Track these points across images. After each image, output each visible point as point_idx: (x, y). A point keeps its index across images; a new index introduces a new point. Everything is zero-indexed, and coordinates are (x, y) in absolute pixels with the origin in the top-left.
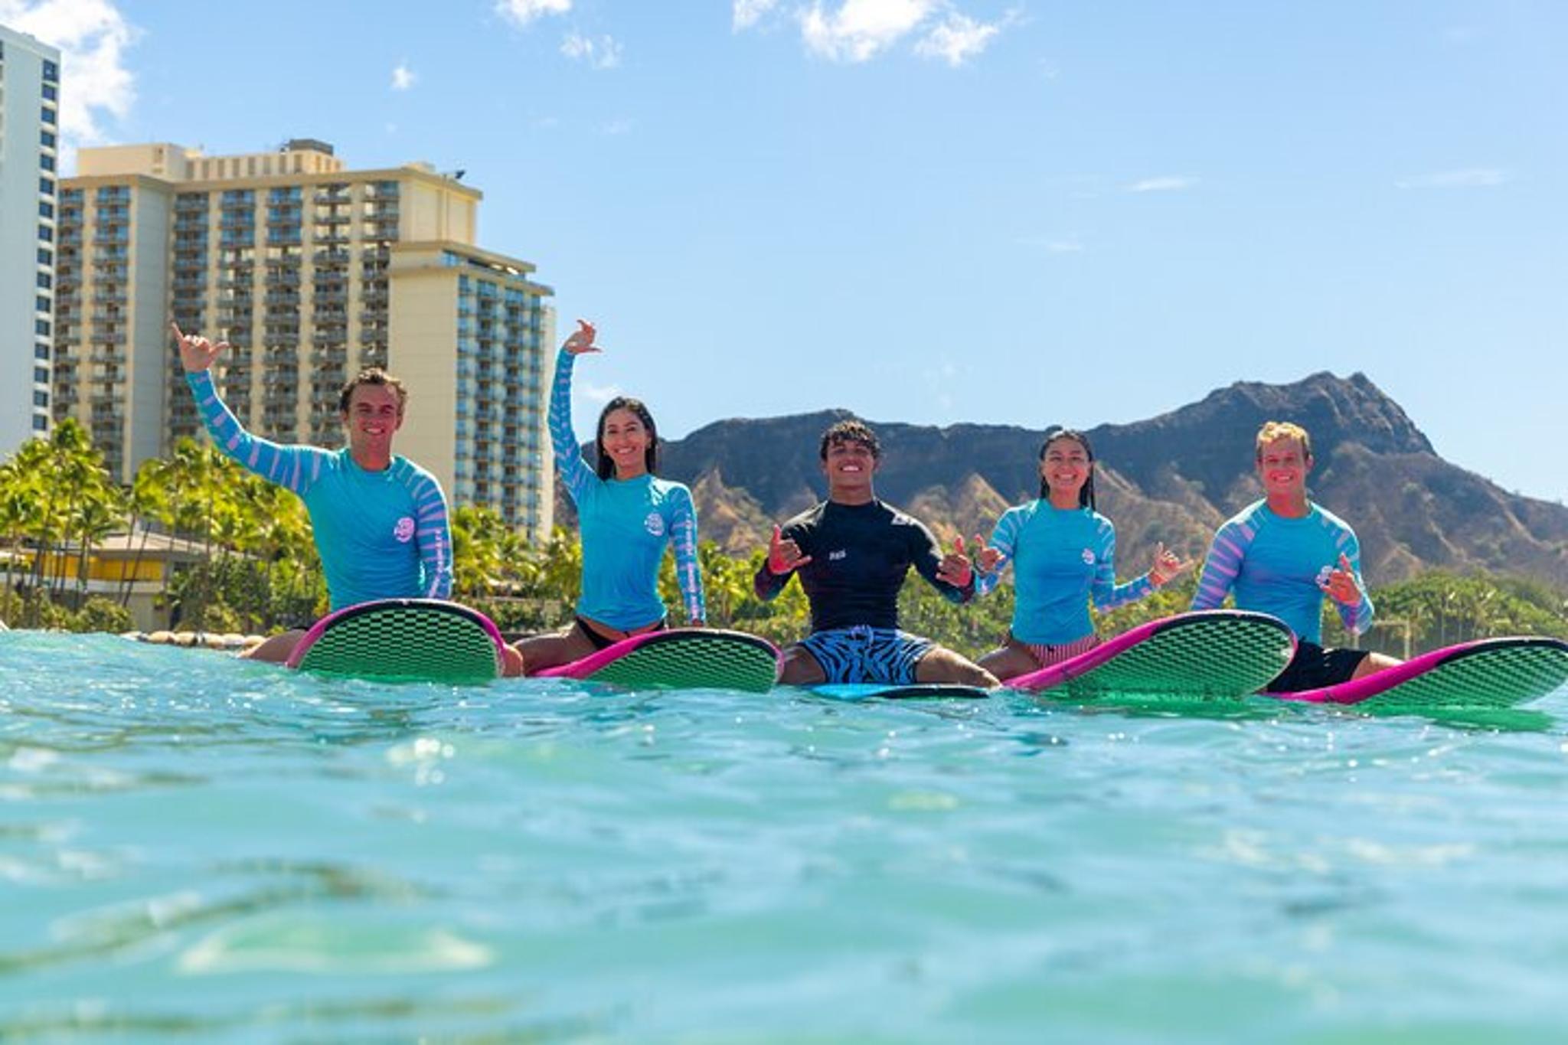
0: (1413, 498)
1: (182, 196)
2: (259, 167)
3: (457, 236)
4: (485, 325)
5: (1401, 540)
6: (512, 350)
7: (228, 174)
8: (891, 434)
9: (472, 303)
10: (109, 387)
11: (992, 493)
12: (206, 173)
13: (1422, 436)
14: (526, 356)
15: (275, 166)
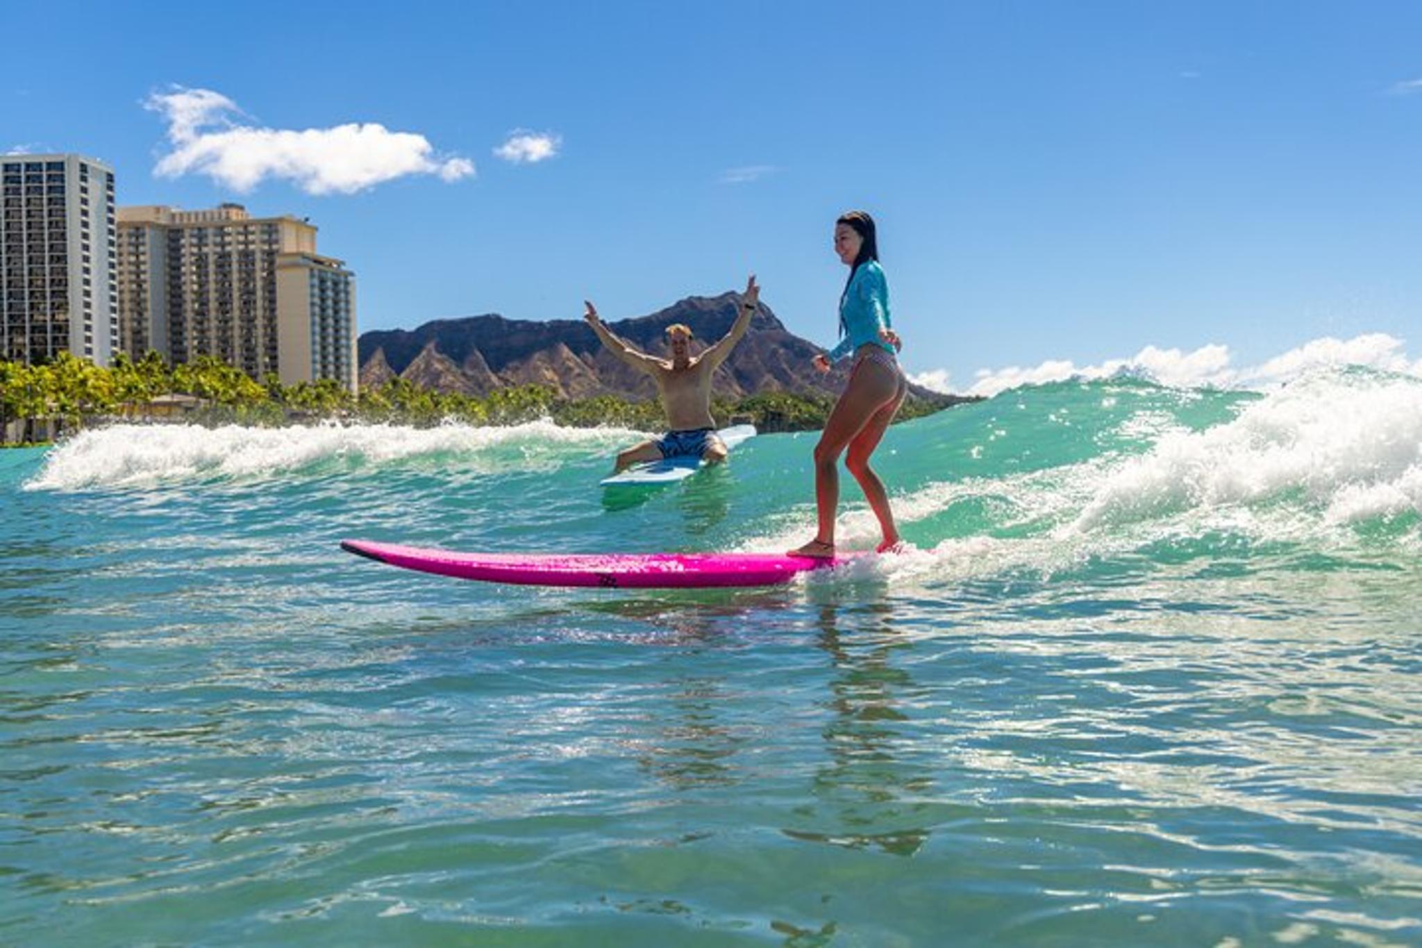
0: (774, 352)
1: (171, 231)
2: (208, 216)
3: (307, 250)
4: (323, 291)
5: (769, 372)
6: (336, 302)
7: (193, 220)
8: (519, 326)
9: (316, 281)
10: (139, 323)
11: (571, 354)
12: (181, 219)
13: (778, 321)
14: (342, 305)
15: (216, 216)
